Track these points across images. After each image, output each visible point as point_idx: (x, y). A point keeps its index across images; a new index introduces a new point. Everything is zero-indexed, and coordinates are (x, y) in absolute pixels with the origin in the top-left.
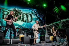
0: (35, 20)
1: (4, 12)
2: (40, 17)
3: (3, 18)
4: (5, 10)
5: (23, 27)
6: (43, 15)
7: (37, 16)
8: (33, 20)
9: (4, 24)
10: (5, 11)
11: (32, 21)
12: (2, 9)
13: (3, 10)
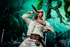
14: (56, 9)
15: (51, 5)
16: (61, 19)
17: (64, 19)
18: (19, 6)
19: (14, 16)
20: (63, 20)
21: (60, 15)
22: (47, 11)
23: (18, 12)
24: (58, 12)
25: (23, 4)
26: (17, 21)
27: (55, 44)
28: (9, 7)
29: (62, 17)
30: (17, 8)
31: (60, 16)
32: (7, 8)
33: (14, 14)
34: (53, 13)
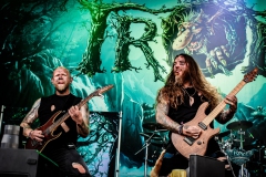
1: (126, 25)
3: (119, 66)
4: (131, 14)
5: (259, 117)
9: (127, 99)
10: (136, 21)
12: (116, 10)
13: (121, 13)
14: (143, 44)
15: (128, 35)
16: (156, 71)
17: (164, 71)
18: (39, 38)
19: (28, 67)
20: (161, 73)
21: (154, 61)
22: (118, 50)
23: (39, 55)
24: (148, 52)
25: (51, 32)
26: (38, 79)
27: (143, 139)
28: (13, 43)
29: (158, 65)
30: (35, 44)
31: (153, 63)
32: (7, 45)
33: (27, 62)
34: (135, 55)
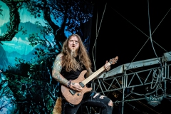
0: (30, 33)
2: (64, 25)
6: (81, 20)
7: (47, 18)
8: (20, 33)
11: (15, 39)
